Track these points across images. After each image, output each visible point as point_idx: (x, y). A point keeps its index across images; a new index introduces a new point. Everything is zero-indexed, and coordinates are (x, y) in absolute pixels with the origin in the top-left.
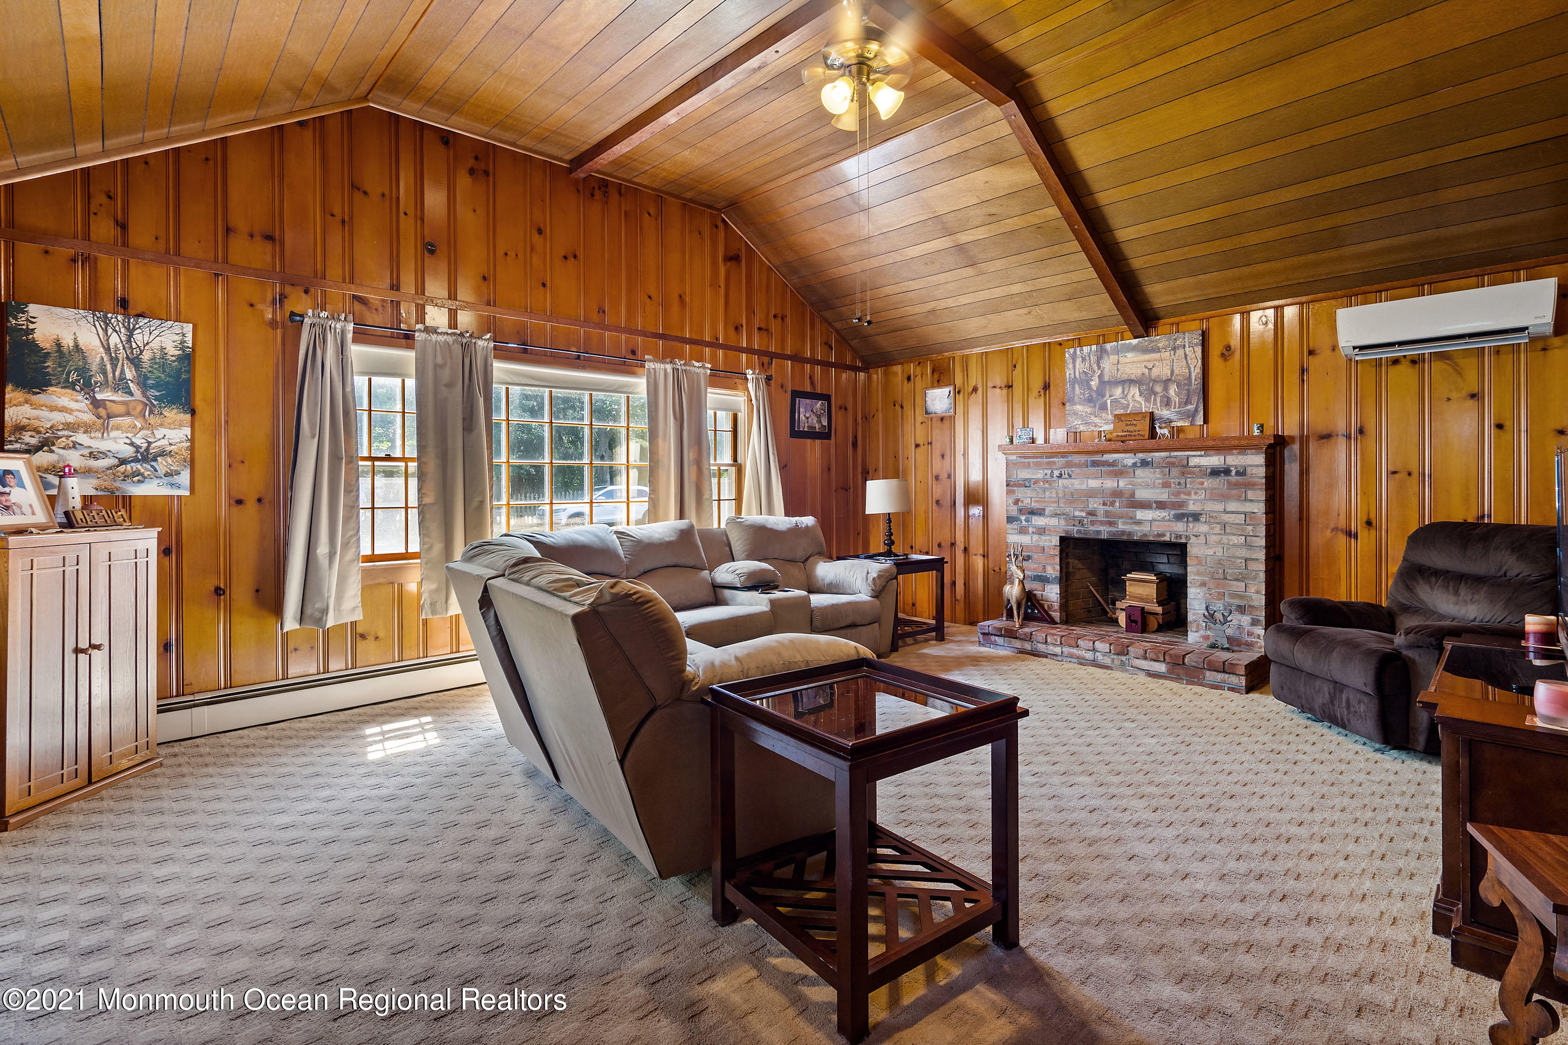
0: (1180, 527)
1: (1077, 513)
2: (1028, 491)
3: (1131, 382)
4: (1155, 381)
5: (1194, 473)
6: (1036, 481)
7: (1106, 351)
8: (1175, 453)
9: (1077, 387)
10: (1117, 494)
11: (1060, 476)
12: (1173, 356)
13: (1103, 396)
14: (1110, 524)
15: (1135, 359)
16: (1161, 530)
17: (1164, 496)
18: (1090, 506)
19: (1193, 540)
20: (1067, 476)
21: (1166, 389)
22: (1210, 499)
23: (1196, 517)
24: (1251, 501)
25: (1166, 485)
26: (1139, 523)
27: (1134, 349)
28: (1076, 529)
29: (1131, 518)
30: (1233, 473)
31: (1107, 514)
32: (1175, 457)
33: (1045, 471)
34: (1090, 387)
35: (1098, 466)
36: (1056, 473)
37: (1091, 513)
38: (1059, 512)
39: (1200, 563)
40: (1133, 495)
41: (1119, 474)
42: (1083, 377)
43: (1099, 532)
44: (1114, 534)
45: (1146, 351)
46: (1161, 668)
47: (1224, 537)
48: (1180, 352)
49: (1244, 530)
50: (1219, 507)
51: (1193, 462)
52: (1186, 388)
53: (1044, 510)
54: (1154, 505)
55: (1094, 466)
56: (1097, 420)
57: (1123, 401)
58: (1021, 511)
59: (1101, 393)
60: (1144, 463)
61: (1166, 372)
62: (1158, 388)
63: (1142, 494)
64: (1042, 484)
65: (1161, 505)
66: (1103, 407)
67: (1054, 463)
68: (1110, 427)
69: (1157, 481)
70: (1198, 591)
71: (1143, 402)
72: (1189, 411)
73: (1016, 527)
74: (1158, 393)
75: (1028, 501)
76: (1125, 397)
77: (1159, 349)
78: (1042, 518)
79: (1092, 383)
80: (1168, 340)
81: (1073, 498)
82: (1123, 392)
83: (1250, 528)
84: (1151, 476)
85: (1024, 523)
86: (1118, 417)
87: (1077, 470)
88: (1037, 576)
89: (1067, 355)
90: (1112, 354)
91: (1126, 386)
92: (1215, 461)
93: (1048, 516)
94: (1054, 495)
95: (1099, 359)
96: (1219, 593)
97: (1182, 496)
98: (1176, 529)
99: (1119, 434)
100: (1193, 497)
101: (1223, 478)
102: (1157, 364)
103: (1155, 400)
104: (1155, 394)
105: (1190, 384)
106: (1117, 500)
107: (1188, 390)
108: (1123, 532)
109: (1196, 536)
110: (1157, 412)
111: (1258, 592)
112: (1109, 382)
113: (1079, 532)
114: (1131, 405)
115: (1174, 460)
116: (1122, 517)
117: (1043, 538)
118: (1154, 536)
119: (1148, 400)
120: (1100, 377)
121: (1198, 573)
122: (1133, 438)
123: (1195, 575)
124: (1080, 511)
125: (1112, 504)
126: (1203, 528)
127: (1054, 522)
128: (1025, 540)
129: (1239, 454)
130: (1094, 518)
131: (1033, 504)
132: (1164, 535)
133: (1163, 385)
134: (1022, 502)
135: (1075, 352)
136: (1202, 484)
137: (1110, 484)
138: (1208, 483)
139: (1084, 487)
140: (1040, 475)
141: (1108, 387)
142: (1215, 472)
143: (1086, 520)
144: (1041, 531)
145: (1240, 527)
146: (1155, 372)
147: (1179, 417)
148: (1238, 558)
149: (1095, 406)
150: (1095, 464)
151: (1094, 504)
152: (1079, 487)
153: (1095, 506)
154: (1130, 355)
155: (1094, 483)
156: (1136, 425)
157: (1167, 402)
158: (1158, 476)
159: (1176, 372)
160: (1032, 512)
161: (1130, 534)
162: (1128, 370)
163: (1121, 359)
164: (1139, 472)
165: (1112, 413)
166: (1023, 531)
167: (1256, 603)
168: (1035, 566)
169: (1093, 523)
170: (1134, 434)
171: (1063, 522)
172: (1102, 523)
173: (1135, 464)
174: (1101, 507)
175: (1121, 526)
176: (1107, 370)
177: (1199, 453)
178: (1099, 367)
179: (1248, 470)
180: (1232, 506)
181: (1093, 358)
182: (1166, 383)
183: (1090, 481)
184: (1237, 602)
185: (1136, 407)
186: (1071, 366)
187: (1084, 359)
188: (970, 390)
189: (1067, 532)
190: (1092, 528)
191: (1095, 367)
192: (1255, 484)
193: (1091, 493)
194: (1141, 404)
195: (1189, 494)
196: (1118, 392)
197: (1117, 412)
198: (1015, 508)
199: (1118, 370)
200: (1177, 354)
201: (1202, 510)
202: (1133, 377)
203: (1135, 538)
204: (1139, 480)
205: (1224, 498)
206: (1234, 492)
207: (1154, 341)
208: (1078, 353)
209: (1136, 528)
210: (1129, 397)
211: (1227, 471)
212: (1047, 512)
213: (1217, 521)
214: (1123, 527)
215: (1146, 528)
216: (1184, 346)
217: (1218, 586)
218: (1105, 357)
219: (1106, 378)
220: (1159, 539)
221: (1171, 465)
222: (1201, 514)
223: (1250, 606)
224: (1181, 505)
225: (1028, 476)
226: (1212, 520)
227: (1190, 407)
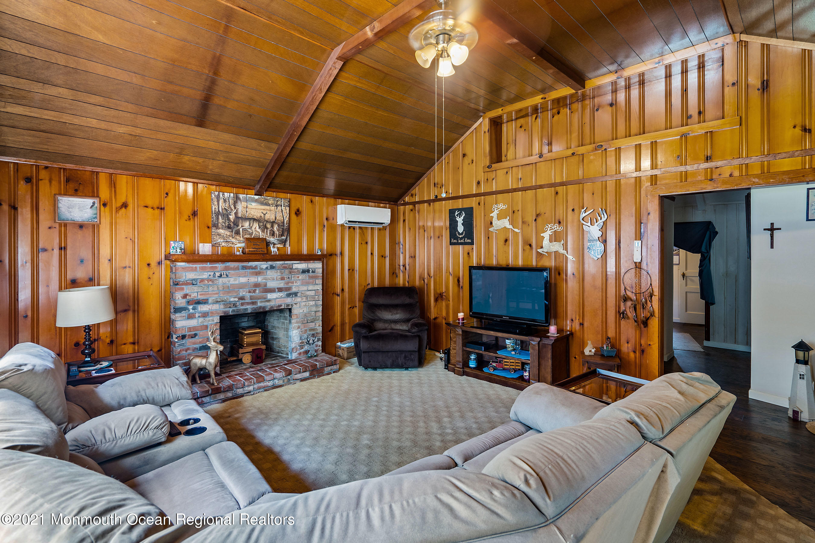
0: (289, 300)
1: (232, 299)
2: (195, 288)
3: (254, 220)
4: (267, 221)
5: (295, 272)
6: (202, 280)
7: (239, 199)
8: (287, 262)
9: (220, 217)
10: (257, 285)
11: (221, 276)
12: (276, 210)
13: (238, 226)
14: (253, 303)
15: (257, 207)
16: (280, 303)
17: (282, 285)
18: (241, 294)
19: (295, 306)
20: (225, 276)
21: (272, 226)
22: (302, 285)
23: (296, 294)
24: (317, 284)
25: (282, 279)
26: (269, 301)
27: (256, 201)
28: (231, 309)
29: (265, 298)
30: (311, 272)
31: (251, 298)
32: (287, 264)
33: (209, 273)
34: (229, 219)
35: (246, 269)
36: (218, 274)
37: (242, 298)
38: (219, 300)
39: (297, 318)
40: (266, 285)
41: (258, 274)
42: (225, 212)
43: (246, 309)
44: (255, 309)
45: (262, 203)
46: (307, 374)
47: (307, 303)
48: (279, 208)
49: (314, 298)
50: (305, 288)
51: (295, 266)
52: (282, 227)
53: (208, 299)
54: (277, 290)
55: (243, 269)
56: (233, 240)
57: (249, 230)
58: (188, 303)
59: (236, 224)
60: (272, 267)
61: (272, 218)
62: (269, 226)
63: (271, 284)
64: (206, 282)
65: (280, 290)
66: (238, 233)
67: (216, 267)
68: (243, 245)
69: (278, 277)
70: (297, 331)
71: (260, 232)
72: (283, 239)
73: (184, 315)
74: (268, 228)
75: (195, 294)
76: (251, 228)
77: (269, 204)
78: (206, 306)
79: (231, 217)
80: (274, 200)
81: (228, 289)
82: (250, 225)
83: (317, 297)
84: (275, 274)
85: (191, 311)
86: (247, 239)
87: (232, 272)
88: (203, 346)
89: (213, 196)
90: (243, 201)
91: (252, 221)
92: (303, 266)
93: (210, 304)
94: (216, 289)
95: (235, 203)
96: (305, 330)
97: (290, 284)
98: (287, 302)
99: (251, 250)
100: (295, 284)
101: (307, 274)
102: (268, 212)
103: (267, 232)
104: (267, 229)
105: (284, 226)
106: (257, 289)
107: (283, 229)
108: (260, 307)
109: (296, 304)
110: (268, 238)
111: (319, 326)
112: (241, 218)
113: (233, 311)
114: (254, 233)
115: (286, 265)
116: (259, 299)
117: (207, 319)
118: (277, 307)
119: (263, 231)
120: (236, 214)
121: (297, 322)
122: (259, 252)
123: (295, 324)
124: (234, 298)
125: (254, 291)
126: (298, 299)
127: (216, 307)
128: (193, 323)
129: (313, 263)
130: (243, 301)
131: (199, 297)
132: (281, 306)
133: (271, 224)
134: (190, 296)
135: (219, 195)
136: (298, 277)
137: (253, 279)
138: (301, 277)
139: (237, 282)
140: (205, 275)
141: (240, 221)
142: (304, 271)
143: (238, 303)
144: (205, 315)
145: (313, 297)
146: (267, 217)
147: (278, 242)
148: (312, 312)
149: (232, 231)
150: (244, 268)
151: (242, 293)
152: (233, 283)
153: (244, 293)
154: (254, 204)
155: (243, 280)
156: (259, 245)
157: (273, 234)
158: (279, 274)
159: (277, 218)
160: (199, 302)
161: (264, 308)
162: (252, 213)
163: (248, 205)
164: (269, 272)
165: (243, 237)
166: (191, 317)
167: (318, 331)
168: (201, 340)
169: (242, 304)
170: (259, 250)
171: (222, 306)
172: (248, 304)
173: (267, 268)
174: (248, 294)
175: (259, 304)
176: (240, 211)
177: (297, 262)
178: (235, 208)
179: (316, 270)
180: (311, 287)
181: (231, 202)
182: (273, 223)
183: (241, 279)
184: (312, 332)
185: (257, 235)
186: (216, 203)
187: (225, 201)
188: (119, 204)
189: (225, 312)
190: (242, 307)
191: (232, 207)
192: (318, 277)
193: (242, 286)
194: (259, 233)
195: (293, 283)
196: (246, 224)
197: (246, 236)
198: (184, 300)
199: (247, 211)
200: (278, 209)
201: (299, 290)
202: (255, 217)
203: (267, 309)
204: (269, 277)
205: (308, 284)
206: (311, 281)
207: (267, 199)
208: (221, 196)
209: (268, 304)
210: (253, 228)
211: (308, 271)
212: (210, 301)
213: (304, 295)
214: (260, 304)
215: (272, 304)
216: (282, 205)
217: (305, 327)
218: (239, 202)
219: (240, 215)
220: (279, 308)
221: (285, 268)
222: (298, 293)
223: (317, 333)
224: (289, 289)
225: (195, 277)
226: (302, 295)
227: (283, 237)
